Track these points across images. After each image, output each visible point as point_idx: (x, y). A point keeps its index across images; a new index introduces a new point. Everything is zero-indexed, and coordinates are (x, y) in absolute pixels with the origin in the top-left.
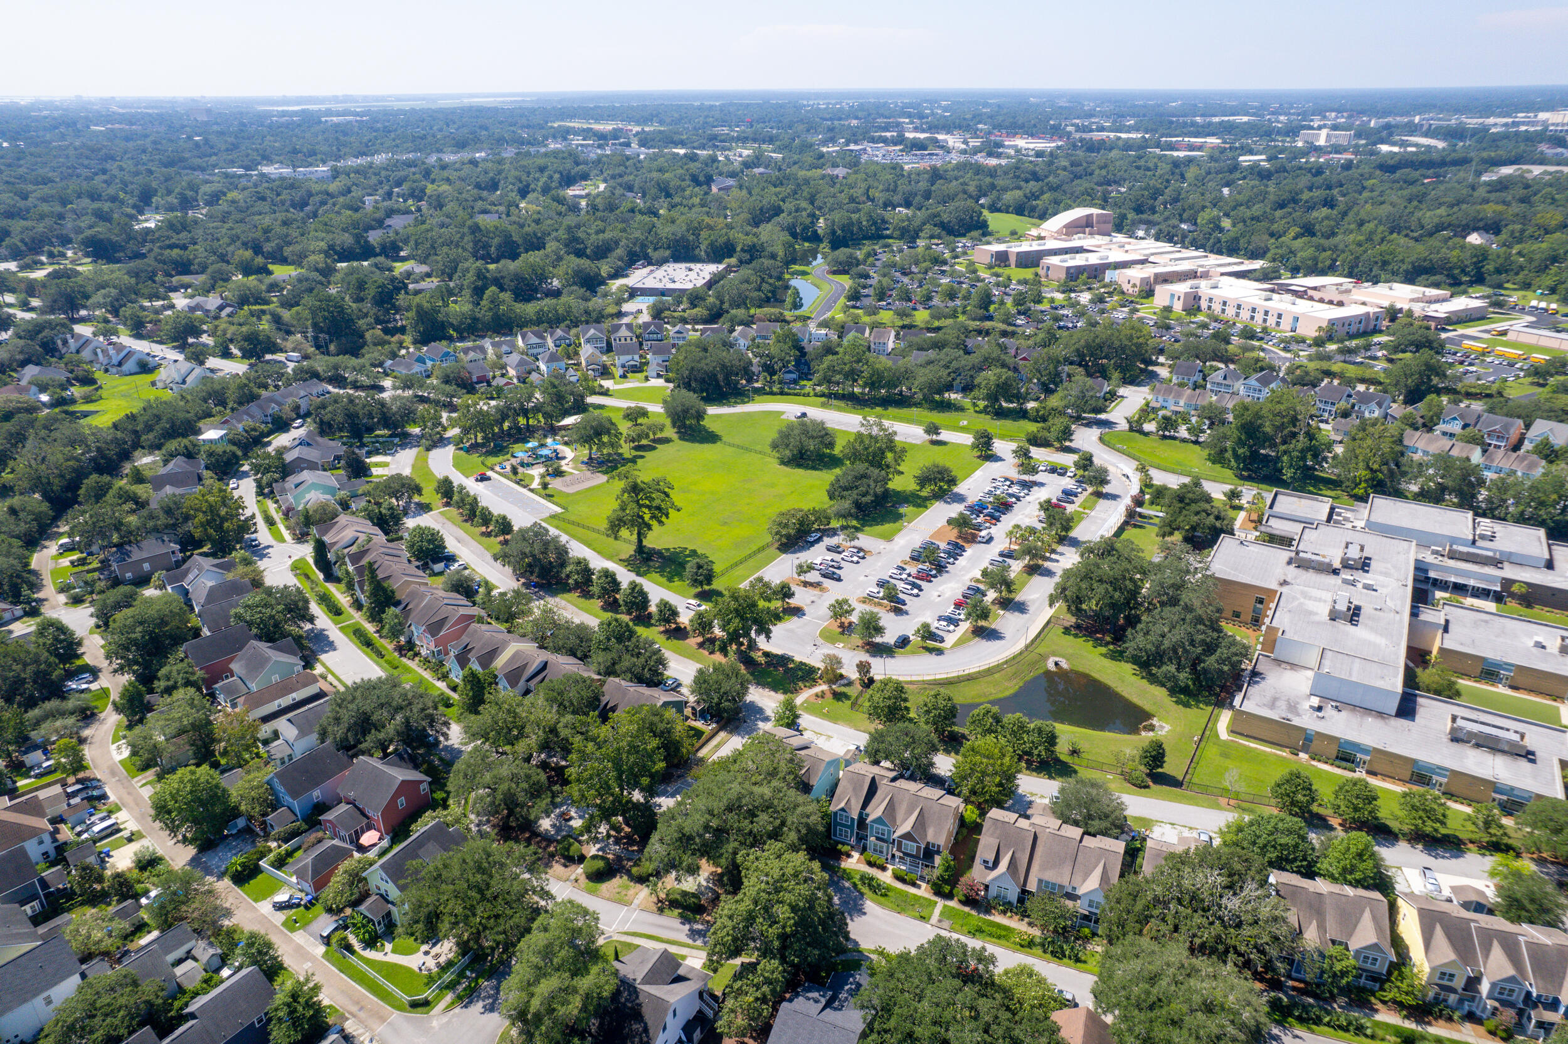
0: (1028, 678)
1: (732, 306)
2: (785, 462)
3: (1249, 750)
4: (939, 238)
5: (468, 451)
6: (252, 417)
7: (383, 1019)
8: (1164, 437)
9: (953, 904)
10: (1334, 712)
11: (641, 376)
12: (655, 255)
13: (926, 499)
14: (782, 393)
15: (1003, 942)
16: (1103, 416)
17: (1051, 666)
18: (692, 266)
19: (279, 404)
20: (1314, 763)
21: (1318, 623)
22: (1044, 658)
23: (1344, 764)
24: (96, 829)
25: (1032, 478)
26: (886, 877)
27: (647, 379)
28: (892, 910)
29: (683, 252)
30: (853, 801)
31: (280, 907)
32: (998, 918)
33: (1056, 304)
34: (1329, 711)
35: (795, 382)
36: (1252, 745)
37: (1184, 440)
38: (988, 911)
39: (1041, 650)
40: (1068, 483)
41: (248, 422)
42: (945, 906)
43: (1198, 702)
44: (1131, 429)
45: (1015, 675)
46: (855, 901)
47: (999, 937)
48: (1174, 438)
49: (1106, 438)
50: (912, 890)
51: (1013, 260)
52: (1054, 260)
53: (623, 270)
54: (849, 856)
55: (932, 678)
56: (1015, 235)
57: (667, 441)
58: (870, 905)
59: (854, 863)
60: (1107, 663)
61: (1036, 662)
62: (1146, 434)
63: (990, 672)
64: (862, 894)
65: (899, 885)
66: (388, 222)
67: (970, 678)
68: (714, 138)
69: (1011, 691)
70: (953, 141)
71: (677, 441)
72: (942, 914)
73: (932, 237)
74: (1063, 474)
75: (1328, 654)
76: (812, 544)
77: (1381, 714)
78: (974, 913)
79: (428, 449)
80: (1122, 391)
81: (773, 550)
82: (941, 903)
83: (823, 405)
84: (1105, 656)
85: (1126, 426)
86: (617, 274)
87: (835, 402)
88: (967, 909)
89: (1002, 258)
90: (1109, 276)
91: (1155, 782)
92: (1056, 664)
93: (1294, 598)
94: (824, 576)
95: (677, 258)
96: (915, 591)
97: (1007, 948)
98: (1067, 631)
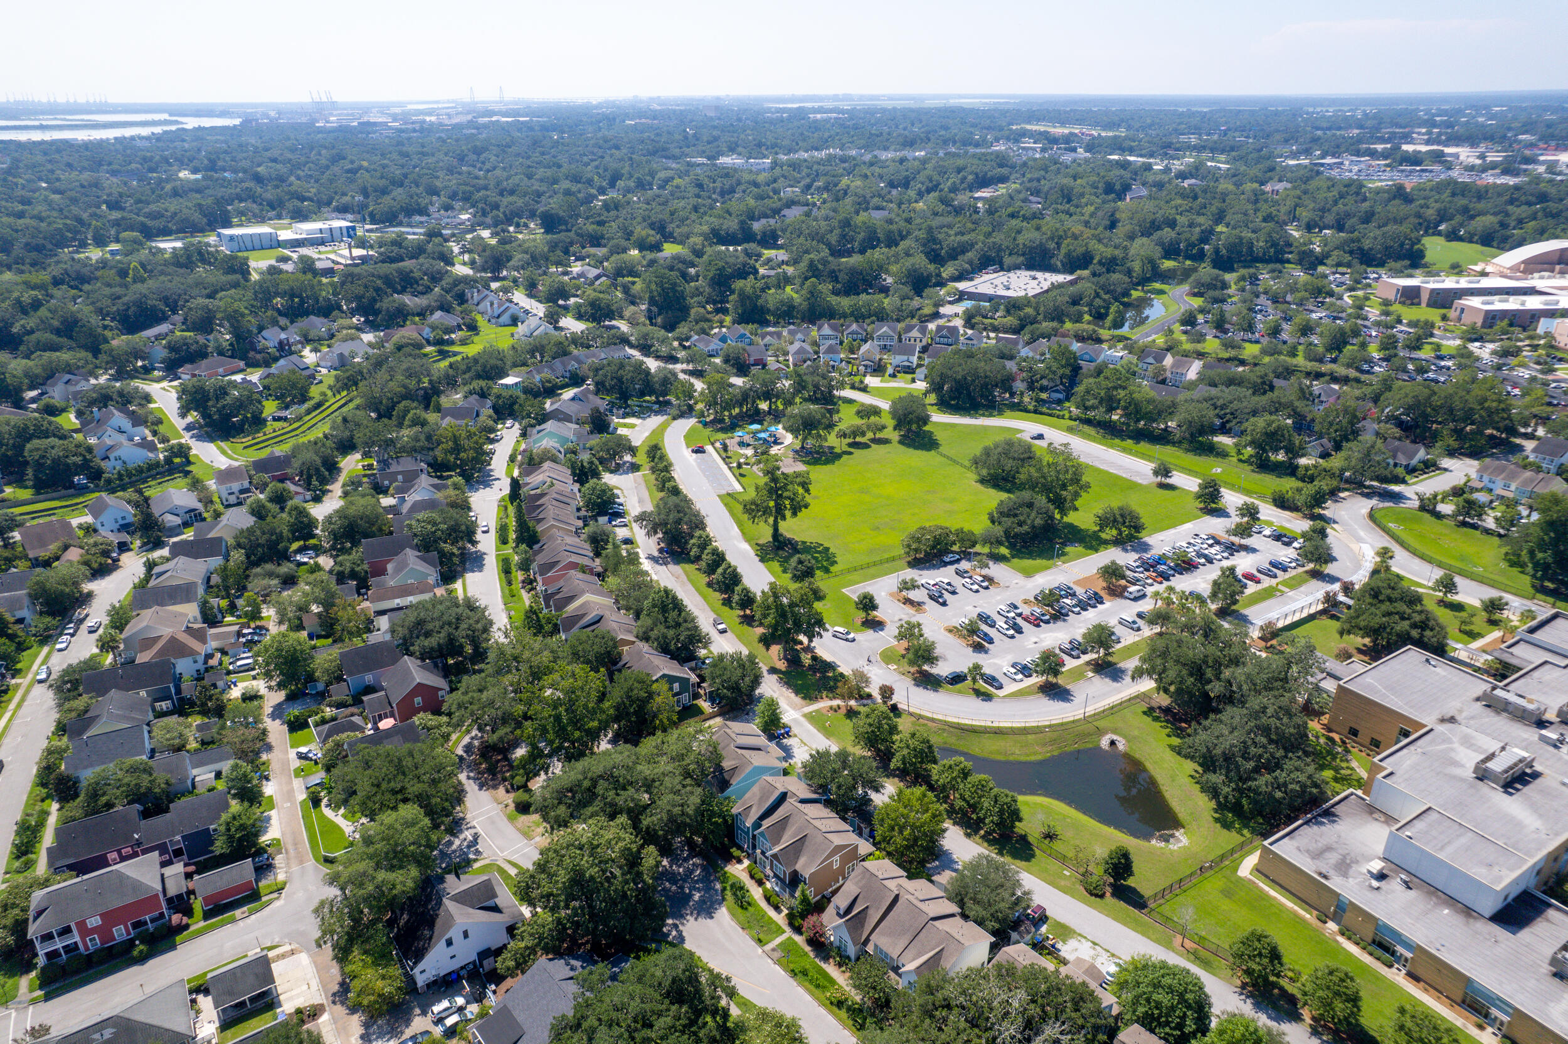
0: (1068, 749)
1: (1045, 319)
2: (982, 481)
3: (1264, 896)
4: (1349, 265)
5: (705, 424)
6: (553, 370)
7: (301, 862)
8: (1464, 524)
9: (799, 939)
10: (1402, 888)
11: (910, 376)
12: (1008, 261)
13: (1106, 543)
14: (1036, 412)
15: (817, 992)
16: (1396, 488)
17: (1104, 743)
18: (1039, 275)
19: (579, 362)
20: (1340, 939)
21: (1455, 778)
22: (1101, 732)
23: (1379, 952)
24: (239, 663)
25: (1244, 542)
26: (756, 893)
27: (913, 381)
28: (739, 923)
29: (1038, 260)
30: (754, 809)
31: (302, 757)
32: (831, 969)
33: (1443, 352)
34: (1394, 885)
35: (1059, 402)
36: (1273, 893)
37: (1487, 532)
38: (826, 959)
39: (1101, 724)
40: (1286, 554)
41: (547, 374)
42: (790, 938)
43: (1246, 826)
44: (1423, 508)
45: (1053, 742)
46: (712, 904)
47: (818, 986)
48: (1474, 527)
49: (1377, 515)
50: (772, 913)
51: (1425, 297)
52: (1475, 302)
53: (968, 273)
54: (739, 861)
55: (956, 720)
56: (1457, 269)
57: (885, 441)
58: (723, 914)
59: (738, 870)
60: (1169, 755)
61: (1089, 734)
62: (1439, 516)
63: (1024, 731)
64: (724, 899)
65: (763, 904)
66: (785, 212)
67: (998, 732)
68: (1169, 146)
69: (1039, 757)
70: (1466, 154)
71: (895, 444)
72: (781, 944)
73: (1339, 265)
74: (1288, 544)
75: (1433, 816)
76: (946, 564)
77: (1468, 911)
78: (812, 955)
79: (674, 419)
80: (1446, 462)
81: (903, 563)
82: (789, 933)
83: (1070, 430)
84: (1172, 748)
85: (1417, 504)
86: (959, 278)
87: (1087, 429)
88: (808, 949)
89: (1411, 296)
90: (1543, 326)
91: (1113, 895)
92: (1113, 743)
93: (1449, 741)
94: (931, 597)
95: (1030, 266)
96: (1011, 632)
97: (817, 999)
98: (1150, 712)
